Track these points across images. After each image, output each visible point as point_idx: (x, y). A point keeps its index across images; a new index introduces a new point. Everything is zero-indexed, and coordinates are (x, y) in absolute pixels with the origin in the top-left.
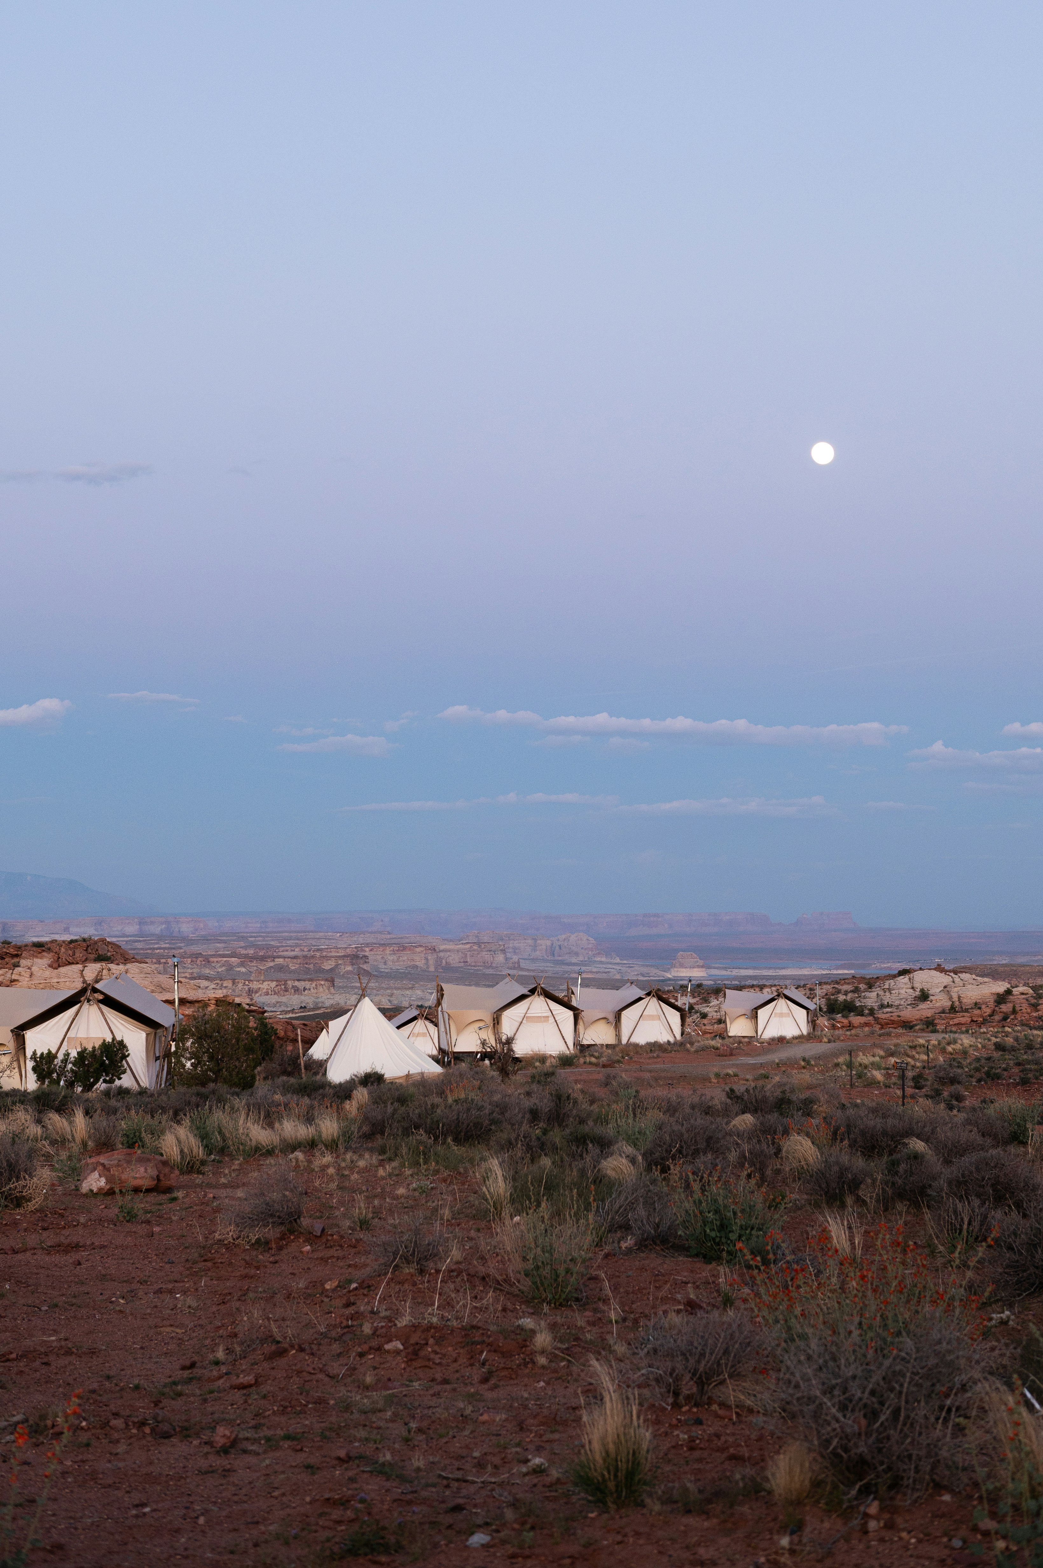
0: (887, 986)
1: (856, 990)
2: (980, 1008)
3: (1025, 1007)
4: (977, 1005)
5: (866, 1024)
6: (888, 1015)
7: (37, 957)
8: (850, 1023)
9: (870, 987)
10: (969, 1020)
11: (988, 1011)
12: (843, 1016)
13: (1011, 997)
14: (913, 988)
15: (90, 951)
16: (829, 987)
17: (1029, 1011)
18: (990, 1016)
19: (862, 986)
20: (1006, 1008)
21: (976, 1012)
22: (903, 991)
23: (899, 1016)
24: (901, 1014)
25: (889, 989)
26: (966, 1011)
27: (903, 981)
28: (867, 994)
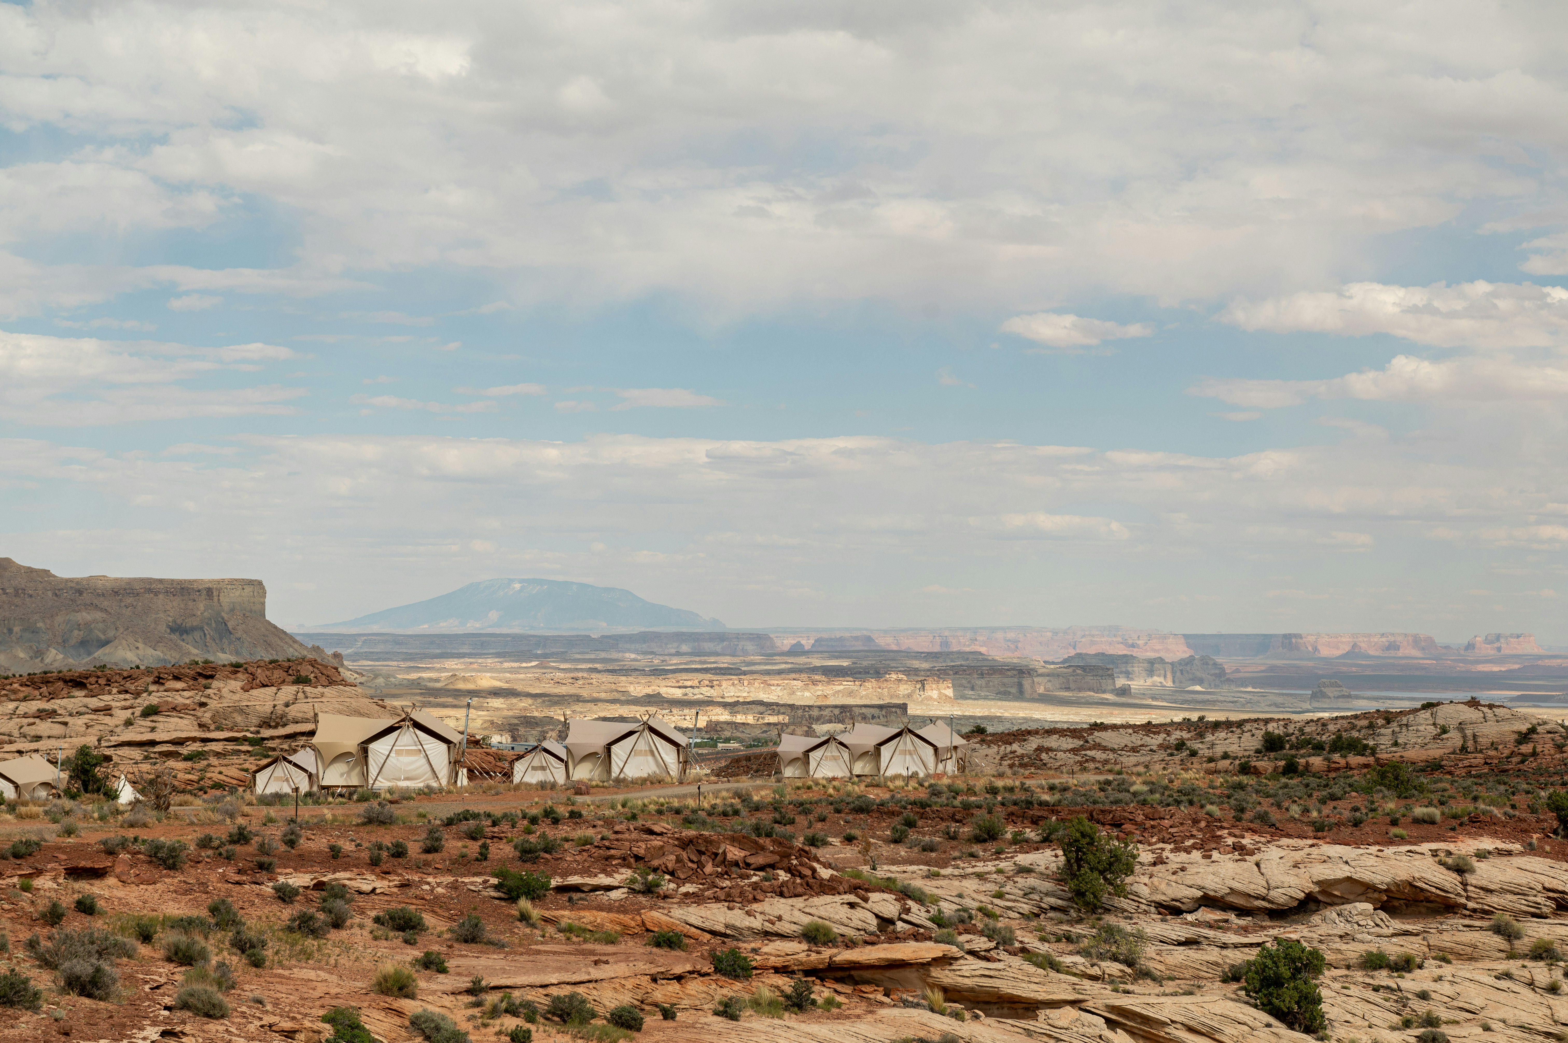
0: (1405, 722)
1: (1371, 726)
2: (1496, 749)
3: (1549, 748)
4: (1493, 745)
5: (1366, 766)
6: (1390, 755)
7: (230, 678)
8: (1347, 763)
9: (1388, 723)
10: (1482, 761)
11: (1507, 752)
12: (1341, 756)
13: (1535, 736)
14: (1434, 724)
15: (291, 672)
16: (1344, 722)
17: (1552, 752)
18: (1507, 758)
19: (1381, 722)
20: (1526, 748)
21: (1492, 753)
22: (1421, 728)
23: (1402, 757)
24: (1405, 754)
25: (1407, 725)
26: (1481, 751)
27: (1423, 716)
28: (1383, 731)
